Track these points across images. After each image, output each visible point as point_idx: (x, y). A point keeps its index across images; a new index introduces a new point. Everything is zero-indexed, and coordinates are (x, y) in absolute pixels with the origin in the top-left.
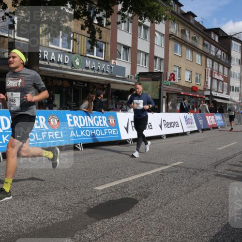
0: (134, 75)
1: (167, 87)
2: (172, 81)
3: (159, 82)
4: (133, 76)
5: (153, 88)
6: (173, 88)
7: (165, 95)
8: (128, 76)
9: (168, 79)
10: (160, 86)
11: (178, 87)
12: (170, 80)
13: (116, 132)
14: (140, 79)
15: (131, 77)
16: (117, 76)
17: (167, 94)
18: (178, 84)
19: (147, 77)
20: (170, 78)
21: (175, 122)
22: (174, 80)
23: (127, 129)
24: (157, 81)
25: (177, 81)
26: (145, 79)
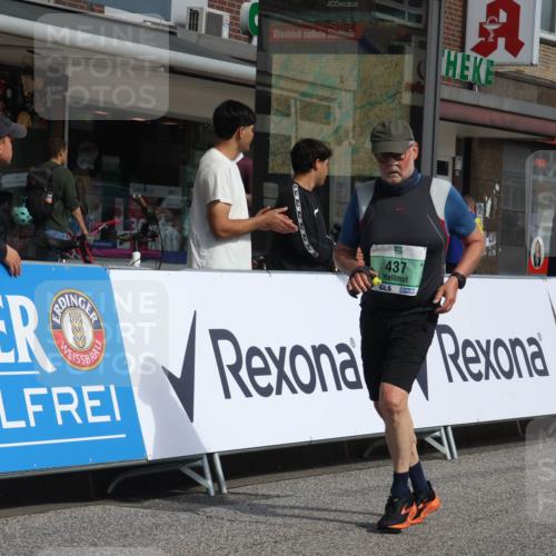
0: (234, 9)
1: (465, 96)
2: (501, 55)
3: (408, 60)
4: (226, 16)
5: (366, 102)
6: (508, 105)
7: (447, 152)
8: (194, 14)
9: (473, 38)
10: (417, 88)
11: (540, 100)
12: (485, 48)
13: (105, 408)
14: (278, 33)
15: (215, 22)
16: (110, 12)
17: (465, 146)
18: (538, 73)
19: (325, 26)
20: (483, 32)
21: (516, 342)
22: (515, 47)
23: (184, 386)
24: (397, 50)
25: (532, 53)
26: (312, 35)
